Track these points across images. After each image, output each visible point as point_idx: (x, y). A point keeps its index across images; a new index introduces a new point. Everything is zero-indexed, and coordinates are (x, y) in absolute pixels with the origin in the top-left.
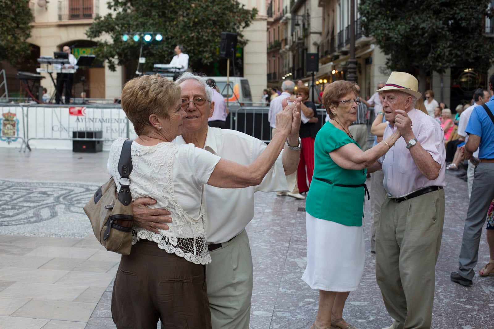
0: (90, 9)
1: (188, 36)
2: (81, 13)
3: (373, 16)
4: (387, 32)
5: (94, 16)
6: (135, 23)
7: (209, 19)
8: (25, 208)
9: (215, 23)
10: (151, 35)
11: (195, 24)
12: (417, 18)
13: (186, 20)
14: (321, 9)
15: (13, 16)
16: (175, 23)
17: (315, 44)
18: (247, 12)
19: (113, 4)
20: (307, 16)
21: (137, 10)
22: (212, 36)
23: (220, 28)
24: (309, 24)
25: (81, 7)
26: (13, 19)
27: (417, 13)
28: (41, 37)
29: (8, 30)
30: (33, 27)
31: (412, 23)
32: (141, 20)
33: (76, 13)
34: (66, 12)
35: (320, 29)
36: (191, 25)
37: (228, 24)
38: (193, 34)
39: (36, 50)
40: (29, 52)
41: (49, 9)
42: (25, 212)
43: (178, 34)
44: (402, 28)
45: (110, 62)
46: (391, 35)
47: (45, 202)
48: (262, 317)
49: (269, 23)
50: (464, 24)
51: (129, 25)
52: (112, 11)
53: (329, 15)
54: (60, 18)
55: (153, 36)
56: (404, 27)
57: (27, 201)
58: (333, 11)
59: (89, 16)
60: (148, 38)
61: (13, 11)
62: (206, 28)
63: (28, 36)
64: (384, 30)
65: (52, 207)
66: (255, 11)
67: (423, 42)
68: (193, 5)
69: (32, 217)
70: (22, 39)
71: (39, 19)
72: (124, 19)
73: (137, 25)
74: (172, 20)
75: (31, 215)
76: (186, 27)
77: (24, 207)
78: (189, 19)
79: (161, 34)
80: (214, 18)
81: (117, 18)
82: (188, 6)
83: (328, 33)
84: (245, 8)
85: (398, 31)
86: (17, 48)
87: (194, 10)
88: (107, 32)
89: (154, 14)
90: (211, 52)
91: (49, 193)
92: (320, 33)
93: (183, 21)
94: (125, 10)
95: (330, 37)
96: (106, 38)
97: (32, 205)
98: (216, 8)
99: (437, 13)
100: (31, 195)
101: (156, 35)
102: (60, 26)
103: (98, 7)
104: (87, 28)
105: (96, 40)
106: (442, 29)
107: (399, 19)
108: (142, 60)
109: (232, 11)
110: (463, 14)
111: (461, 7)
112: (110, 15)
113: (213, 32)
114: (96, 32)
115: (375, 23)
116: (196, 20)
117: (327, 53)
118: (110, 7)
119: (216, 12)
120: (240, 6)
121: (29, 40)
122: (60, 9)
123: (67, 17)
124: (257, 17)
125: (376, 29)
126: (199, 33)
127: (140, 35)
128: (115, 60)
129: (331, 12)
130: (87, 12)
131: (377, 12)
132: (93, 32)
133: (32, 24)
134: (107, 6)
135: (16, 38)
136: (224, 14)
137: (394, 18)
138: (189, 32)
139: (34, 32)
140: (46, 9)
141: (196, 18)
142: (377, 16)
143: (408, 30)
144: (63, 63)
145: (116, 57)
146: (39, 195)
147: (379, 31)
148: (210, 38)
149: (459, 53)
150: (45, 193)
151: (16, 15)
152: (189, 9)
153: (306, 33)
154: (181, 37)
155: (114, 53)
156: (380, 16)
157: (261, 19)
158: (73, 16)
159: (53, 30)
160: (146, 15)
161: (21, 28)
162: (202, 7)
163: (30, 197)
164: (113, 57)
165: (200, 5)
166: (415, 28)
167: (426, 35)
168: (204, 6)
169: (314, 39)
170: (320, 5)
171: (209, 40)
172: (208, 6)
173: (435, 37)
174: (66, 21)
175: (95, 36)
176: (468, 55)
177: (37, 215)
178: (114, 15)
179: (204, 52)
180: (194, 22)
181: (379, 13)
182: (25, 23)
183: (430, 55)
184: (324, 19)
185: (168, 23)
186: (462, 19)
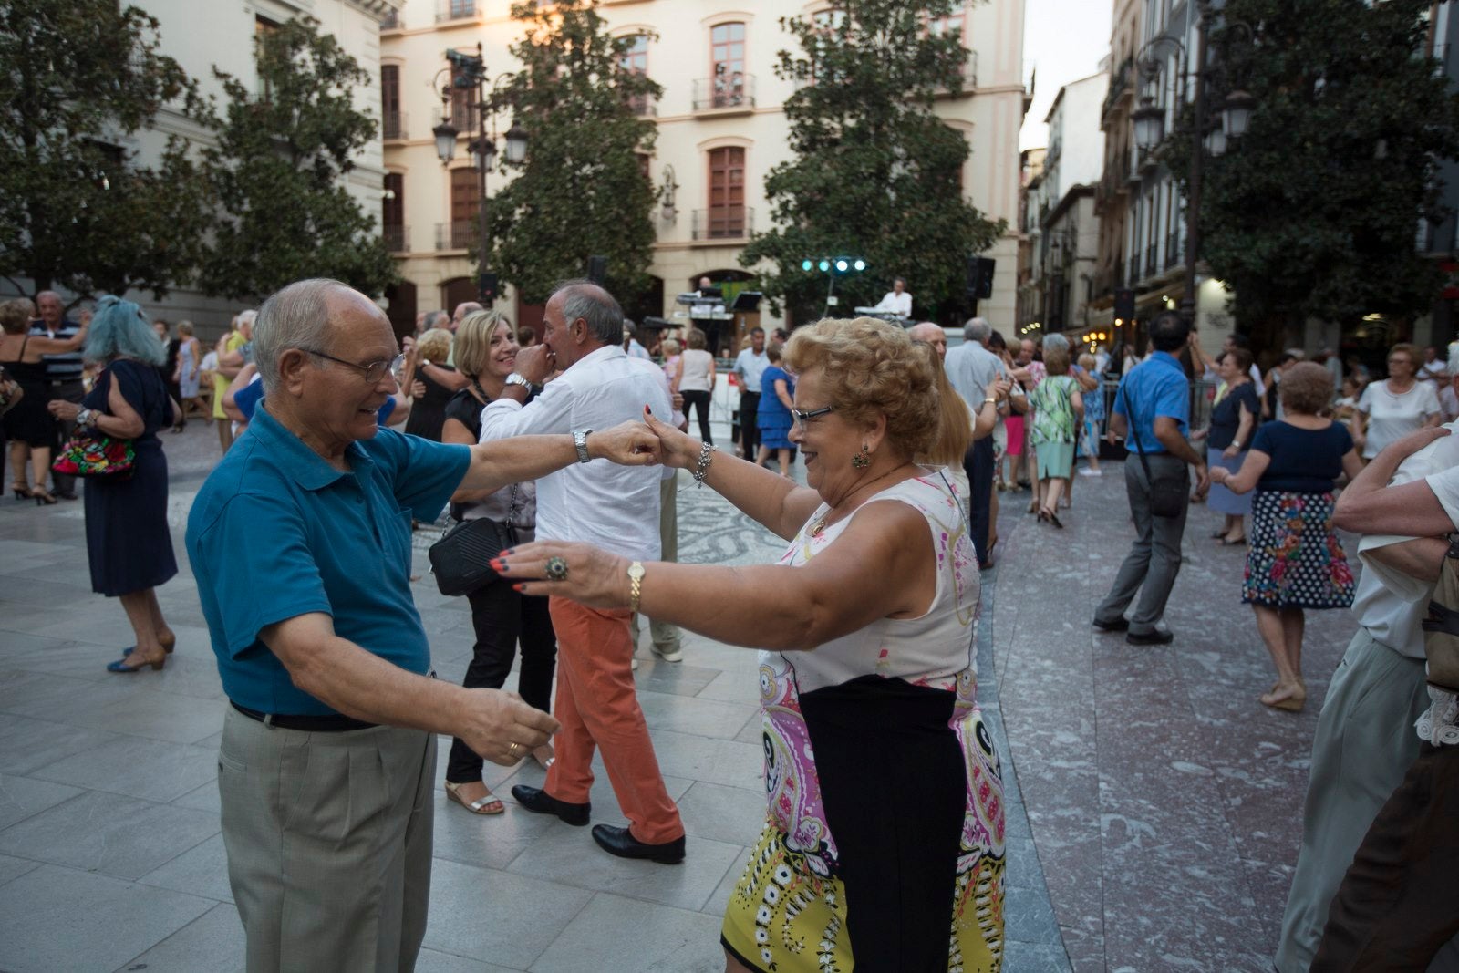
0: (740, 221)
1: (897, 264)
2: (726, 229)
3: (1211, 228)
4: (1235, 254)
5: (746, 232)
6: (815, 243)
7: (931, 237)
8: (692, 536)
9: (940, 241)
10: (847, 261)
11: (909, 244)
12: (1293, 228)
13: (894, 237)
14: (1097, 220)
15: (627, 232)
16: (876, 242)
17: (1084, 277)
18: (989, 225)
19: (779, 213)
20: (1072, 232)
21: (817, 224)
22: (936, 263)
23: (948, 250)
24: (1074, 245)
25: (726, 219)
26: (627, 237)
27: (1293, 221)
28: (665, 265)
29: (621, 254)
30: (654, 249)
31: (1285, 237)
32: (824, 238)
33: (719, 228)
34: (703, 226)
35: (1094, 253)
36: (903, 245)
37: (961, 244)
38: (905, 261)
39: (659, 284)
40: (649, 287)
41: (678, 222)
42: (694, 541)
43: (882, 261)
44: (1265, 246)
45: (773, 304)
46: (1244, 258)
47: (719, 526)
48: (1196, 777)
49: (1022, 243)
50: (1386, 237)
51: (804, 245)
52: (776, 225)
53: (1112, 230)
54: (695, 235)
55: (851, 262)
56: (1268, 245)
57: (692, 523)
58: (1121, 222)
59: (739, 233)
60: (842, 266)
61: (628, 225)
62: (927, 251)
63: (649, 263)
64: (1232, 250)
65: (734, 536)
66: (1003, 223)
67: (1303, 268)
68: (906, 215)
69: (708, 552)
70: (639, 267)
71: (663, 238)
72: (796, 236)
73: (818, 247)
74: (874, 237)
75: (706, 548)
76: (895, 249)
77: (690, 532)
78: (900, 237)
79: (864, 260)
80: (939, 234)
81: (787, 236)
82: (898, 216)
83: (1110, 259)
84: (986, 218)
85: (1258, 252)
86: (633, 281)
87: (908, 223)
88: (768, 256)
89: (844, 228)
90: (932, 289)
91: (721, 510)
92: (1093, 260)
93: (891, 240)
94: (797, 224)
95: (1112, 267)
96: (769, 266)
97: (701, 529)
98: (942, 219)
99: (1333, 217)
100: (694, 513)
101: (854, 261)
102: (695, 248)
103: (752, 219)
104: (741, 251)
105: (751, 270)
106: (1343, 246)
107: (1258, 231)
108: (832, 301)
109: (967, 224)
110: (1386, 220)
111: (1383, 206)
112: (775, 230)
113: (938, 257)
114: (752, 255)
115: (1216, 239)
116: (911, 238)
117: (1106, 291)
118: (774, 218)
119: (943, 226)
120: (979, 215)
121: (650, 270)
122: (695, 221)
123: (705, 234)
124: (1006, 233)
125: (1218, 248)
126: (914, 258)
127: (830, 261)
128: (781, 301)
129: (1117, 226)
130: (735, 228)
131: (1219, 219)
132: (749, 257)
133: (653, 245)
134: (770, 216)
135: (631, 267)
136: (954, 228)
137: (1249, 229)
138: (899, 257)
139: (658, 258)
140: (675, 222)
141: (911, 234)
142: (1218, 226)
143: (1276, 250)
144: (714, 304)
145: (783, 296)
146: (707, 513)
147: (1223, 253)
148: (932, 267)
149: (1370, 287)
150: (713, 510)
151: (632, 231)
152: (899, 220)
153: (1069, 258)
154: (886, 264)
155: (780, 289)
156: (1223, 227)
157: (1012, 237)
158: (714, 233)
159: (683, 255)
160: (831, 230)
161: (640, 251)
162: (920, 217)
163: (694, 517)
164: (778, 296)
165: (916, 214)
166: (1289, 246)
167: (1310, 257)
168: (924, 215)
169: (1082, 268)
170: (1096, 213)
171: (930, 271)
172: (929, 216)
173: (1327, 261)
174: (703, 241)
175: (752, 264)
176: (1388, 290)
177: (715, 548)
178: (781, 230)
179: (921, 288)
180: (908, 241)
181: (1223, 222)
182: (645, 244)
183: (1314, 292)
184: (1102, 236)
185: (865, 243)
186: (1383, 229)
